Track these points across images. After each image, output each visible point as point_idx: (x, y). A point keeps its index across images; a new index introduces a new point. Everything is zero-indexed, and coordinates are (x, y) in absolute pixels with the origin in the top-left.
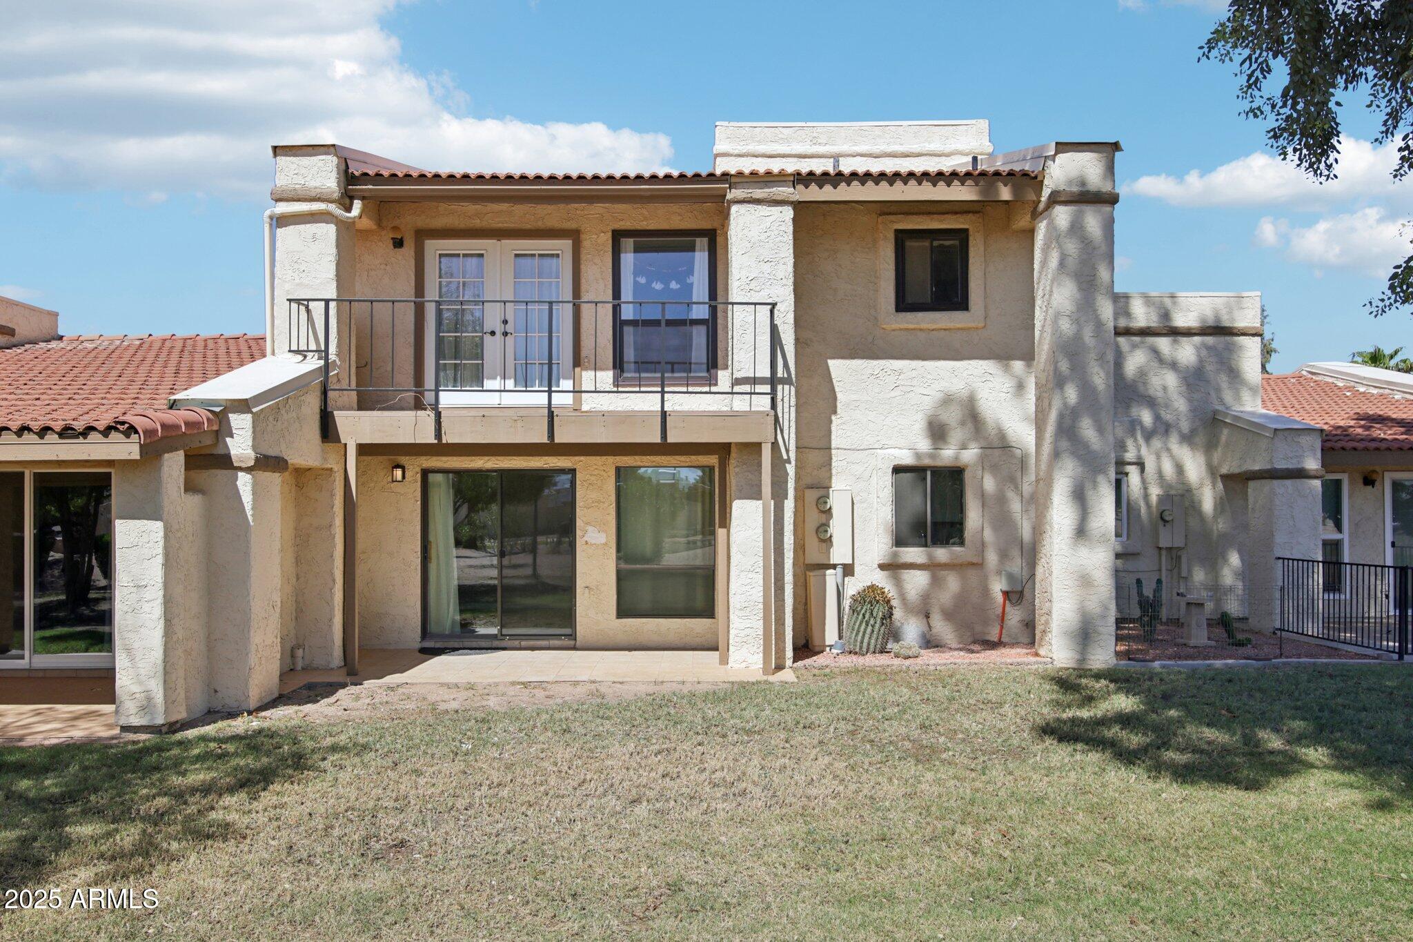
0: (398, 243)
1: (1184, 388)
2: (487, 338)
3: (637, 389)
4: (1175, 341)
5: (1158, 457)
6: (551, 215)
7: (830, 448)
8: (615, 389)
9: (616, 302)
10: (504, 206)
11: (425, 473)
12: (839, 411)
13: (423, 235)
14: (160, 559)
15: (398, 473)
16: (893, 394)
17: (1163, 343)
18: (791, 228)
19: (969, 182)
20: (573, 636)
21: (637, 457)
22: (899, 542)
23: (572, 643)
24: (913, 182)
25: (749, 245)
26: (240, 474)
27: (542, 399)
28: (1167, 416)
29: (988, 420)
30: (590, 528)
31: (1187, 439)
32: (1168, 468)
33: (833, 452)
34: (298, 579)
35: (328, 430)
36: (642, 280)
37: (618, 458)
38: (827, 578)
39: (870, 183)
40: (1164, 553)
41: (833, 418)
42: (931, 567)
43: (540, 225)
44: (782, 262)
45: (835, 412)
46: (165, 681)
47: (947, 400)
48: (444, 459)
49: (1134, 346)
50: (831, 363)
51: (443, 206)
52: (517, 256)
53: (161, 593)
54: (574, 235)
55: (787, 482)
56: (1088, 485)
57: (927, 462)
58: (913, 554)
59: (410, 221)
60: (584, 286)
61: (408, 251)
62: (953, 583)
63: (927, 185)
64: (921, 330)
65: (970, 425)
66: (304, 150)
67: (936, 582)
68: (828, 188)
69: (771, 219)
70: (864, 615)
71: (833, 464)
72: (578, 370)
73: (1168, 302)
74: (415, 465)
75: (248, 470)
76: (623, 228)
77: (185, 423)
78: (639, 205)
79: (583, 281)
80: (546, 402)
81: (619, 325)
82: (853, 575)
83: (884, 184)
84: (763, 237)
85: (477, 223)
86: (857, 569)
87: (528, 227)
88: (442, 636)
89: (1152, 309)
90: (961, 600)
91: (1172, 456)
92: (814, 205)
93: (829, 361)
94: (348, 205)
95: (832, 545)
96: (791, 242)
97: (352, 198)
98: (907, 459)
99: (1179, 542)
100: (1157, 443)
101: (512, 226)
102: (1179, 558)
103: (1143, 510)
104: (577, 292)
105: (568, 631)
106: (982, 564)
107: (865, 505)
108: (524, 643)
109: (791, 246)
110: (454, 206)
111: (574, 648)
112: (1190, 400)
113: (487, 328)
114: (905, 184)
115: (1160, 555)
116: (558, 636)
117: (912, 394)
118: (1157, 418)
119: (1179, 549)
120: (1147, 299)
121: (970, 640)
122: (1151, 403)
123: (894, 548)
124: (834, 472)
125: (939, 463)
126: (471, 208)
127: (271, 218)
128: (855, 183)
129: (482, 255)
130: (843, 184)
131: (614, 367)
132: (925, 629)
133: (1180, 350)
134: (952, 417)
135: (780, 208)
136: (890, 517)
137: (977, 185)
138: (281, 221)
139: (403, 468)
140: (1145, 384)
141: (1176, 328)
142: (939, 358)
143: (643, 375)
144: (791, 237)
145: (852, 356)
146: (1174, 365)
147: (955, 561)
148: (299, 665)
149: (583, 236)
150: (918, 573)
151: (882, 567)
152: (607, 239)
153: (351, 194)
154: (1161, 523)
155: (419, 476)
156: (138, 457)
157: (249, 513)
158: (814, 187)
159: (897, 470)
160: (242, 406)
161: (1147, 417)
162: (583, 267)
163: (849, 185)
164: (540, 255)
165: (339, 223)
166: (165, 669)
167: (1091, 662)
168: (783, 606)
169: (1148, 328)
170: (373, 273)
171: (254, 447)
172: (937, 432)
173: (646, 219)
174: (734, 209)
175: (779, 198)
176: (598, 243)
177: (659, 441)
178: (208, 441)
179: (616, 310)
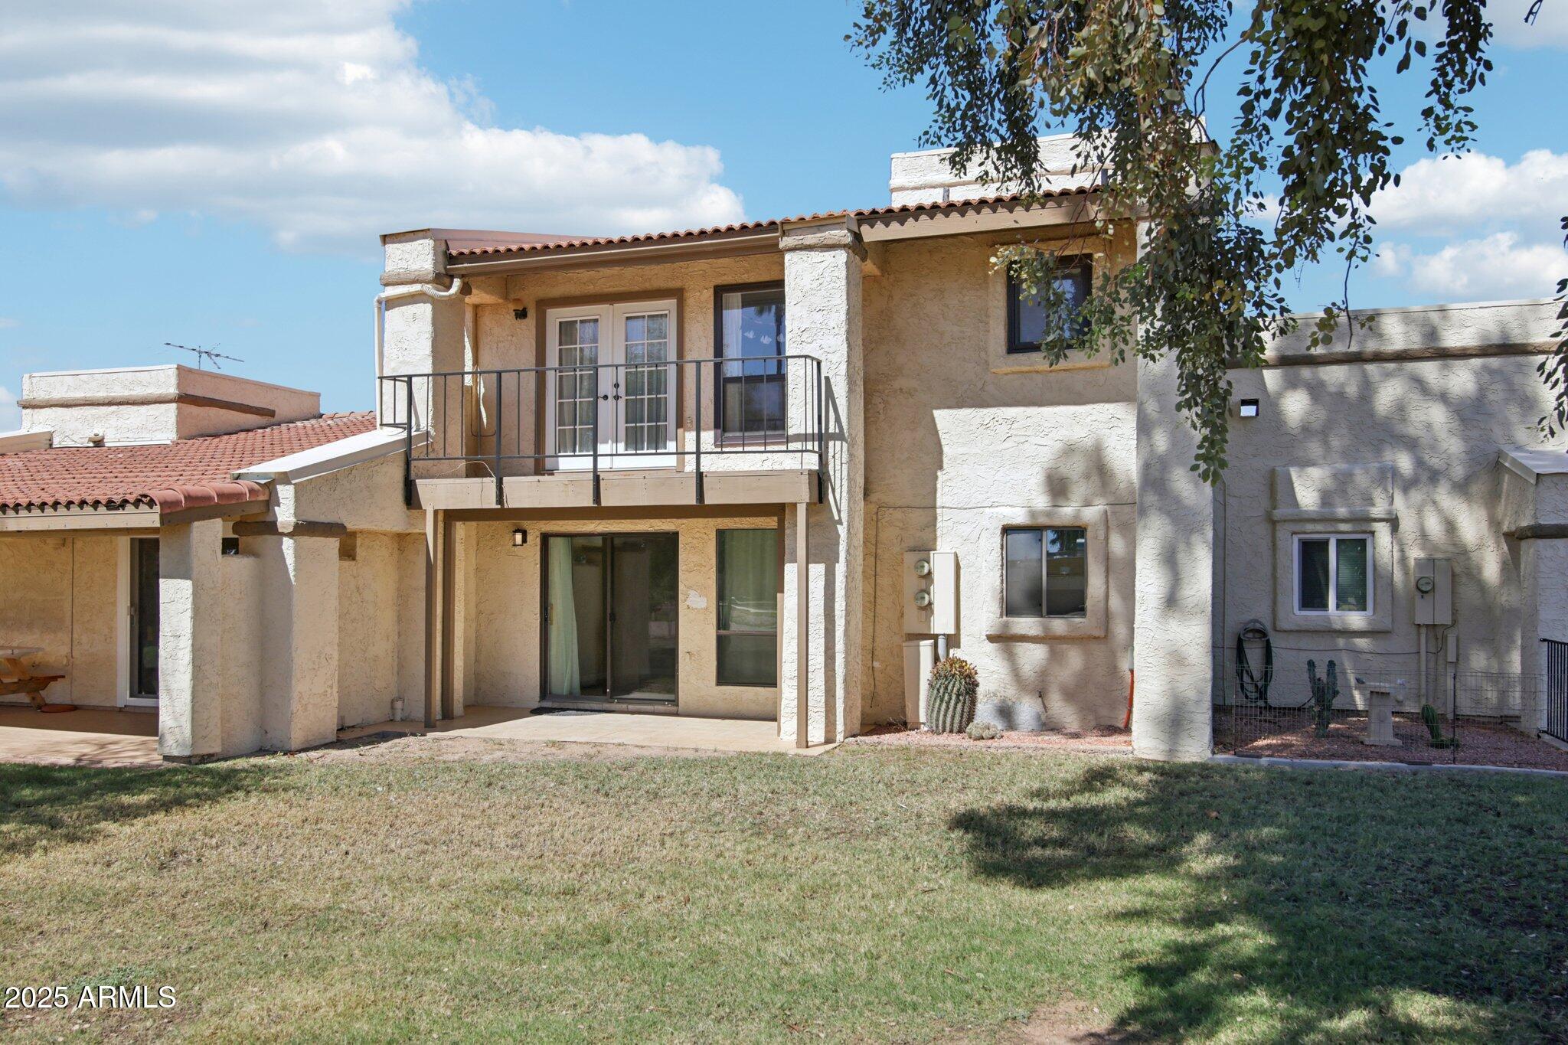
0: (522, 314)
1: (1455, 424)
2: (601, 401)
3: (741, 449)
4: (1445, 367)
5: (1420, 511)
6: (658, 275)
7: (934, 507)
8: (719, 450)
9: (719, 360)
10: (616, 270)
11: (545, 538)
12: (945, 466)
13: (545, 304)
14: (189, 614)
15: (519, 537)
16: (1006, 445)
17: (1429, 370)
18: (844, 274)
19: (1050, 204)
20: (675, 702)
21: (737, 519)
22: (1010, 609)
23: (673, 708)
24: (986, 210)
25: (801, 295)
26: (285, 539)
27: (586, 463)
28: (1435, 462)
29: (1116, 471)
30: (692, 592)
31: (1462, 488)
32: (1434, 526)
33: (939, 511)
34: (399, 636)
35: (411, 498)
36: (751, 335)
37: (719, 520)
38: (921, 649)
39: (939, 216)
40: (1423, 631)
41: (939, 473)
42: (1046, 639)
43: (648, 286)
44: (834, 310)
45: (941, 468)
46: (193, 719)
47: (1069, 450)
48: (561, 522)
49: (1388, 375)
50: (937, 413)
51: (561, 275)
52: (628, 318)
53: (190, 642)
54: (678, 294)
55: (838, 544)
56: (1182, 546)
57: (1042, 521)
58: (1026, 624)
59: (531, 293)
60: (688, 345)
61: (531, 321)
62: (1075, 659)
63: (1002, 212)
64: (1037, 372)
65: (1095, 478)
66: (407, 236)
67: (1055, 656)
68: (895, 225)
69: (824, 265)
70: (938, 690)
71: (938, 525)
72: (680, 431)
73: (1435, 317)
74: (535, 529)
75: (290, 535)
76: (725, 283)
77: (218, 495)
78: (741, 258)
79: (687, 340)
80: (591, 466)
81: (721, 382)
82: (959, 647)
83: (955, 215)
84: (815, 285)
85: (591, 289)
86: (964, 640)
87: (636, 288)
88: (559, 697)
89: (1413, 326)
90: (1084, 679)
91: (1439, 511)
92: (919, 242)
93: (935, 412)
94: (448, 284)
95: (932, 613)
96: (844, 288)
97: (452, 277)
98: (1020, 517)
99: (1444, 618)
100: (1416, 496)
101: (622, 289)
102: (1444, 638)
103: (1398, 576)
104: (680, 353)
105: (671, 697)
106: (1106, 637)
107: (972, 569)
108: (631, 707)
109: (844, 294)
110: (573, 274)
111: (677, 714)
112: (1466, 439)
113: (601, 394)
114: (978, 213)
115: (1419, 634)
116: (662, 701)
117: (1026, 445)
118: (1420, 463)
119: (1446, 627)
120: (1406, 316)
121: (1093, 723)
122: (1411, 444)
123: (1005, 618)
124: (939, 533)
125: (1057, 522)
126: (585, 274)
127: (379, 302)
128: (923, 217)
129: (596, 321)
130: (911, 219)
131: (717, 426)
132: (1040, 709)
133: (1452, 376)
134: (1075, 469)
135: (832, 253)
136: (998, 582)
137: (1060, 206)
138: (391, 303)
139: (524, 534)
140: (1404, 420)
141: (1444, 349)
142: (1058, 404)
143: (746, 434)
144: (844, 282)
145: (960, 405)
146: (1443, 397)
147: (1073, 634)
148: (398, 717)
149: (687, 295)
150: (1031, 646)
151: (991, 638)
152: (709, 295)
153: (451, 273)
154: (1419, 594)
155: (538, 539)
156: (158, 525)
157: (292, 574)
158: (879, 225)
159: (1007, 530)
160: (285, 478)
161: (1405, 463)
162: (687, 327)
163: (917, 220)
164: (649, 316)
165: (434, 302)
166: (193, 708)
167: (1179, 754)
168: (834, 676)
169: (1405, 351)
170: (500, 345)
171: (296, 515)
172: (1057, 487)
173: (747, 272)
174: (788, 256)
175: (830, 242)
176: (701, 300)
177: (694, 502)
178: (256, 510)
179: (718, 368)
